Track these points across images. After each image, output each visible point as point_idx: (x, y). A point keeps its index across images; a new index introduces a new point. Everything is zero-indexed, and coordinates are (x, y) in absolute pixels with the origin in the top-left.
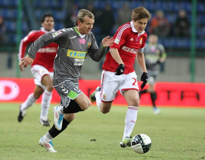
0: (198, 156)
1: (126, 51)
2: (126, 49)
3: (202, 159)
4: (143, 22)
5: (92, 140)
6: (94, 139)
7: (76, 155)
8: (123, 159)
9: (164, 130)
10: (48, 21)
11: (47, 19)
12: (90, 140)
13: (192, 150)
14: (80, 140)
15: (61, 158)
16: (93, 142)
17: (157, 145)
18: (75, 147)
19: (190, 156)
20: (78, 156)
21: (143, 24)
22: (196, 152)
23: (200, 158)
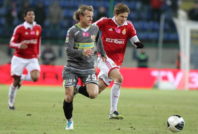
0: (115, 128)
1: (110, 42)
2: (109, 40)
3: (119, 130)
4: (124, 16)
5: (28, 115)
6: (29, 114)
7: (14, 128)
8: (53, 130)
9: (87, 106)
10: (30, 15)
11: (28, 13)
12: (26, 115)
13: (110, 123)
14: (18, 115)
15: (3, 130)
16: (29, 116)
17: (81, 119)
18: (13, 120)
19: (109, 128)
20: (16, 128)
21: (125, 18)
22: (113, 124)
23: (117, 129)
